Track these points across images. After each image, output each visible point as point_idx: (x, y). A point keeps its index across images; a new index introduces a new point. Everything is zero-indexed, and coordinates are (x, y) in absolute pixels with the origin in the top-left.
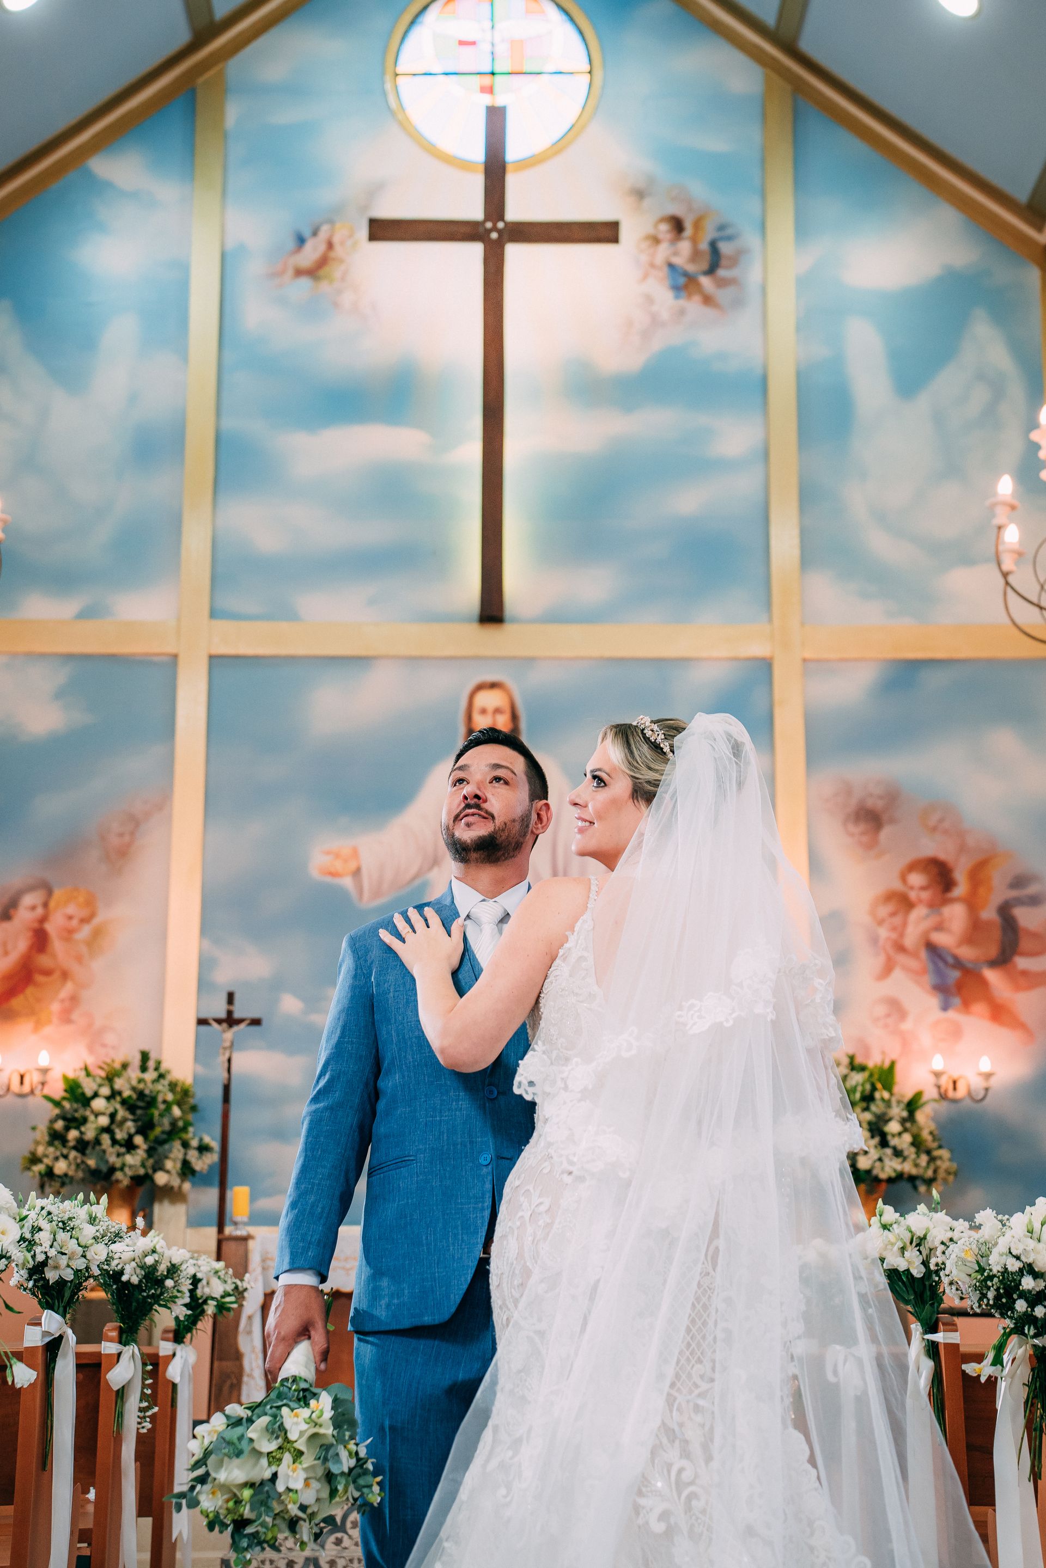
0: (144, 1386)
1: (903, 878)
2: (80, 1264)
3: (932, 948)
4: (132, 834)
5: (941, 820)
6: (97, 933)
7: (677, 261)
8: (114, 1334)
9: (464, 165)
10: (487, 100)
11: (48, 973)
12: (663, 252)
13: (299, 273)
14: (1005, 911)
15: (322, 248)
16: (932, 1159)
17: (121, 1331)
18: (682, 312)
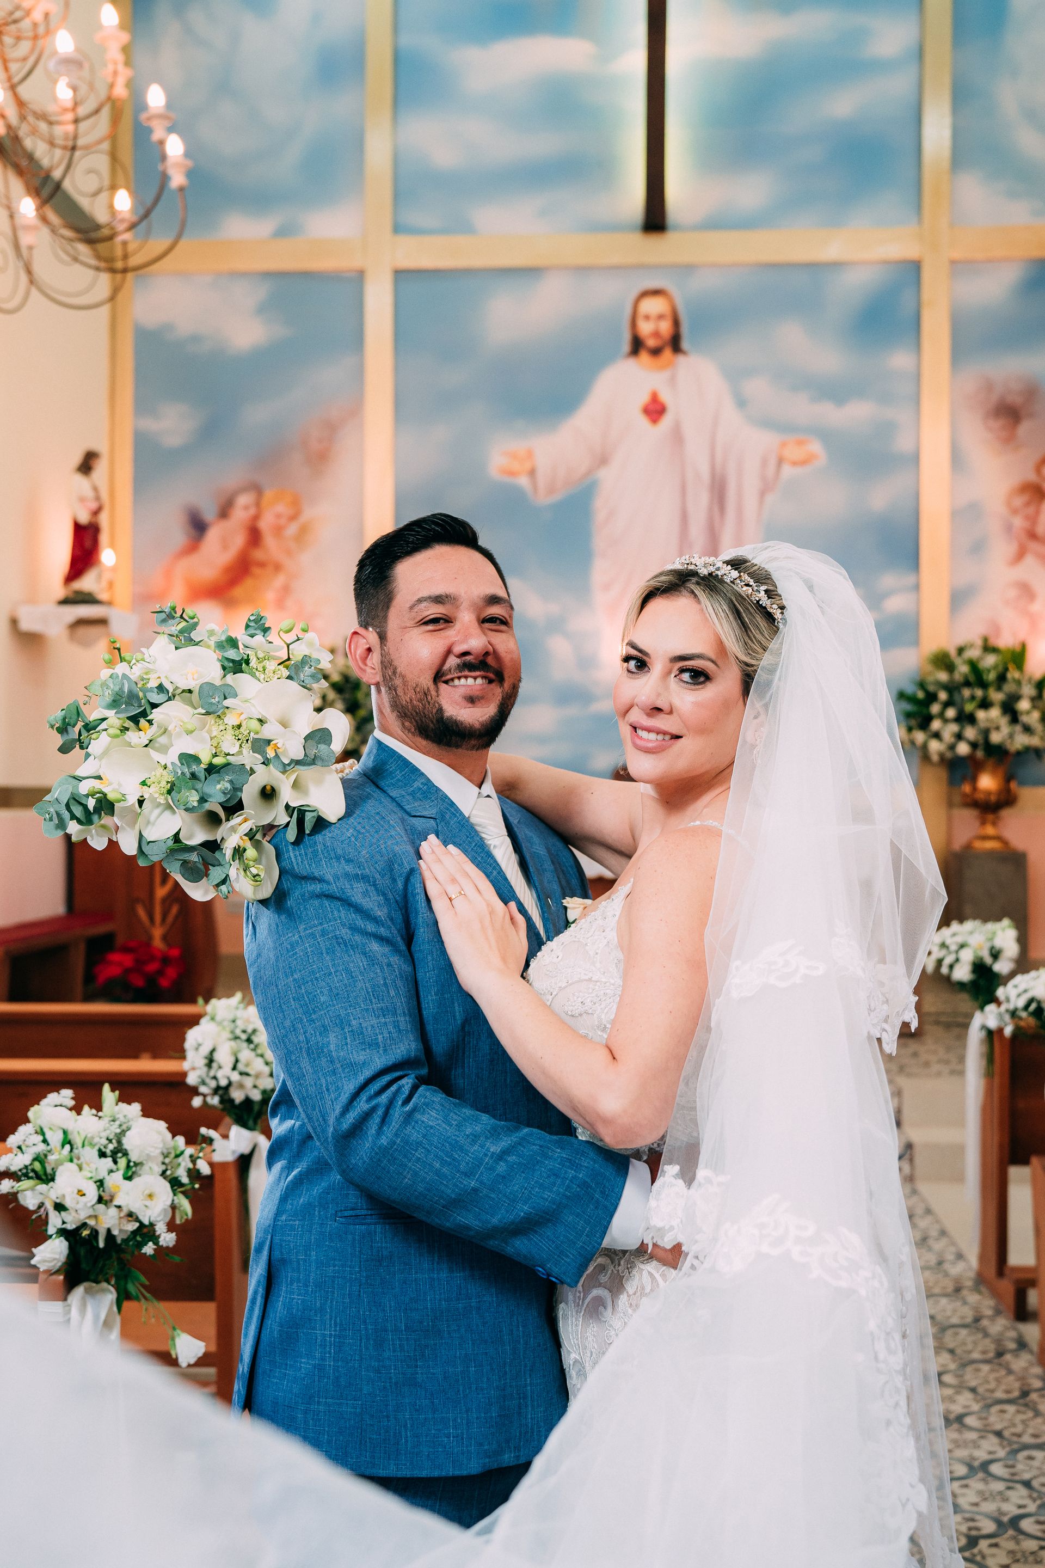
1: (1038, 471)
4: (330, 438)
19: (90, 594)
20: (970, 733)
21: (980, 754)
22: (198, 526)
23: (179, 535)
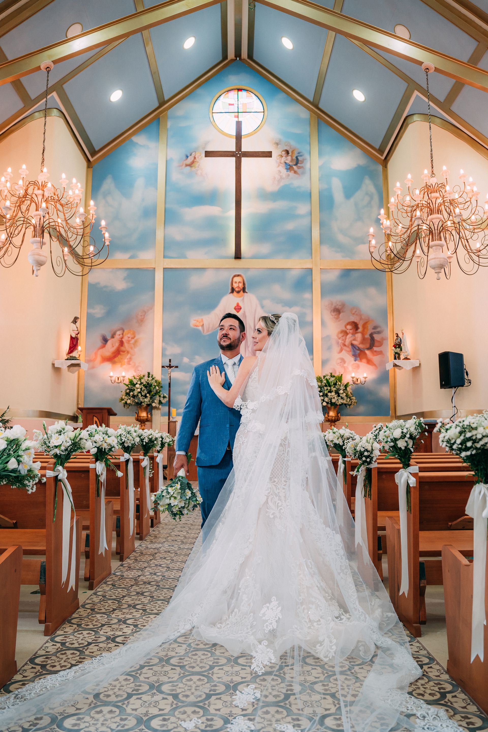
0: (150, 466)
1: (346, 327)
2: (133, 442)
3: (352, 345)
4: (144, 315)
5: (356, 312)
6: (136, 342)
7: (287, 161)
8: (143, 454)
9: (230, 136)
10: (237, 119)
11: (124, 352)
12: (283, 159)
13: (187, 165)
14: (371, 335)
15: (193, 159)
16: (351, 399)
17: (144, 453)
18: (289, 175)
19: (75, 357)
20: (326, 399)
21: (329, 405)
22: (105, 340)
23: (99, 343)
